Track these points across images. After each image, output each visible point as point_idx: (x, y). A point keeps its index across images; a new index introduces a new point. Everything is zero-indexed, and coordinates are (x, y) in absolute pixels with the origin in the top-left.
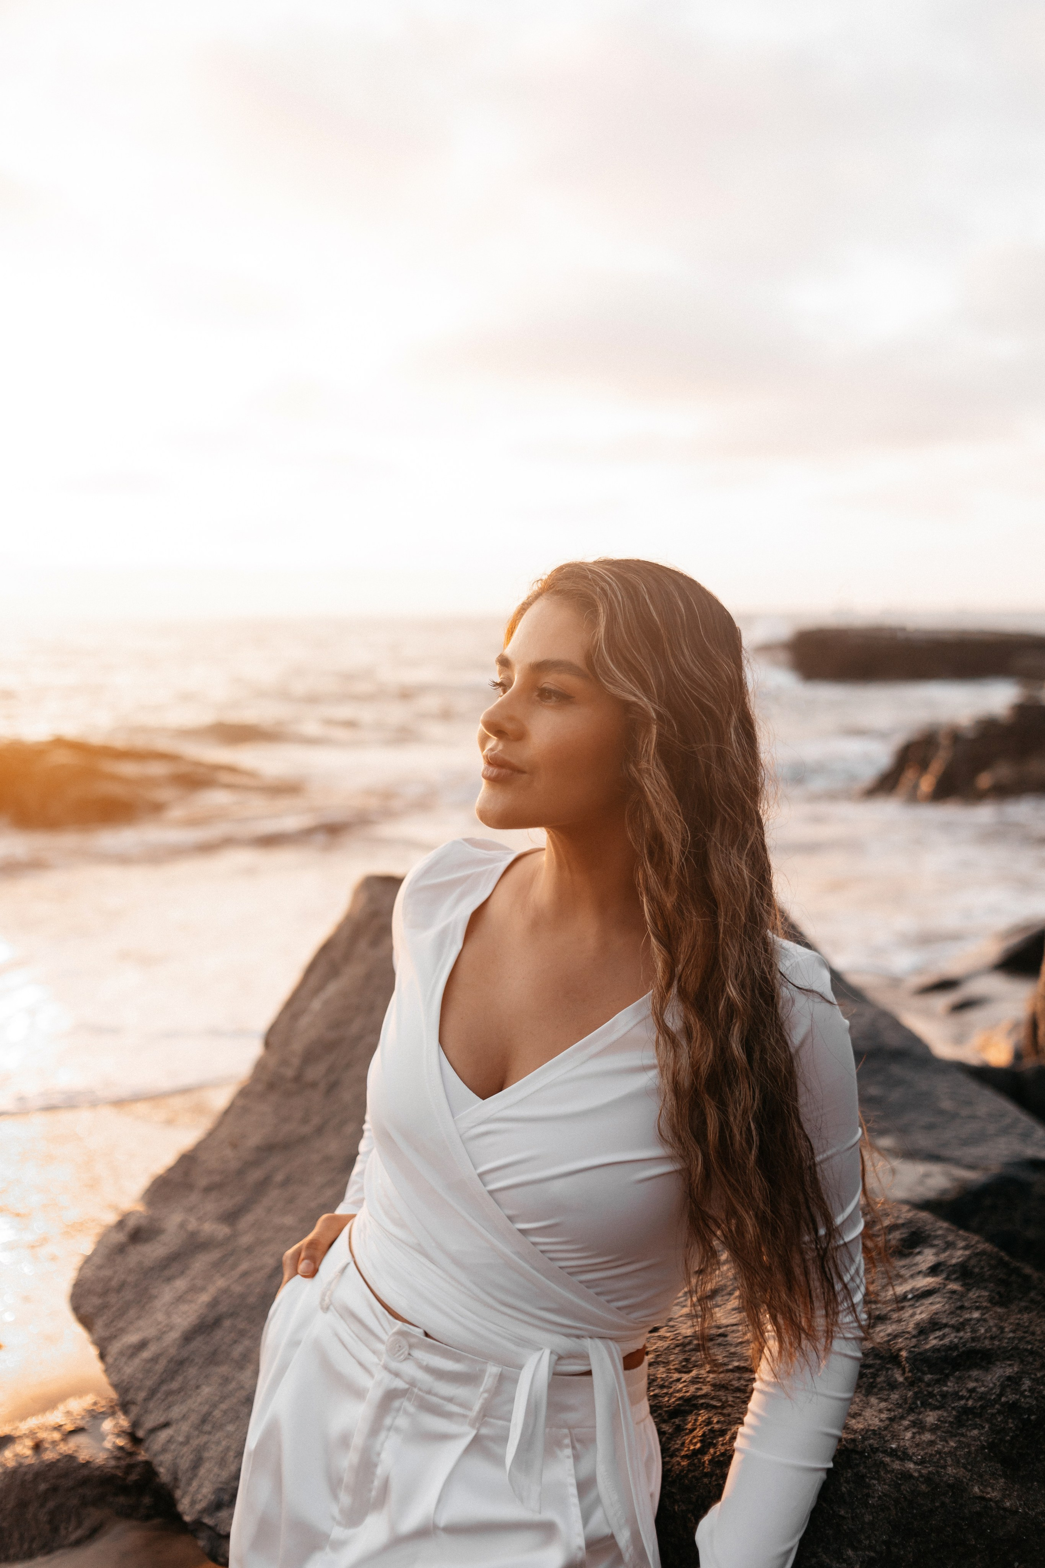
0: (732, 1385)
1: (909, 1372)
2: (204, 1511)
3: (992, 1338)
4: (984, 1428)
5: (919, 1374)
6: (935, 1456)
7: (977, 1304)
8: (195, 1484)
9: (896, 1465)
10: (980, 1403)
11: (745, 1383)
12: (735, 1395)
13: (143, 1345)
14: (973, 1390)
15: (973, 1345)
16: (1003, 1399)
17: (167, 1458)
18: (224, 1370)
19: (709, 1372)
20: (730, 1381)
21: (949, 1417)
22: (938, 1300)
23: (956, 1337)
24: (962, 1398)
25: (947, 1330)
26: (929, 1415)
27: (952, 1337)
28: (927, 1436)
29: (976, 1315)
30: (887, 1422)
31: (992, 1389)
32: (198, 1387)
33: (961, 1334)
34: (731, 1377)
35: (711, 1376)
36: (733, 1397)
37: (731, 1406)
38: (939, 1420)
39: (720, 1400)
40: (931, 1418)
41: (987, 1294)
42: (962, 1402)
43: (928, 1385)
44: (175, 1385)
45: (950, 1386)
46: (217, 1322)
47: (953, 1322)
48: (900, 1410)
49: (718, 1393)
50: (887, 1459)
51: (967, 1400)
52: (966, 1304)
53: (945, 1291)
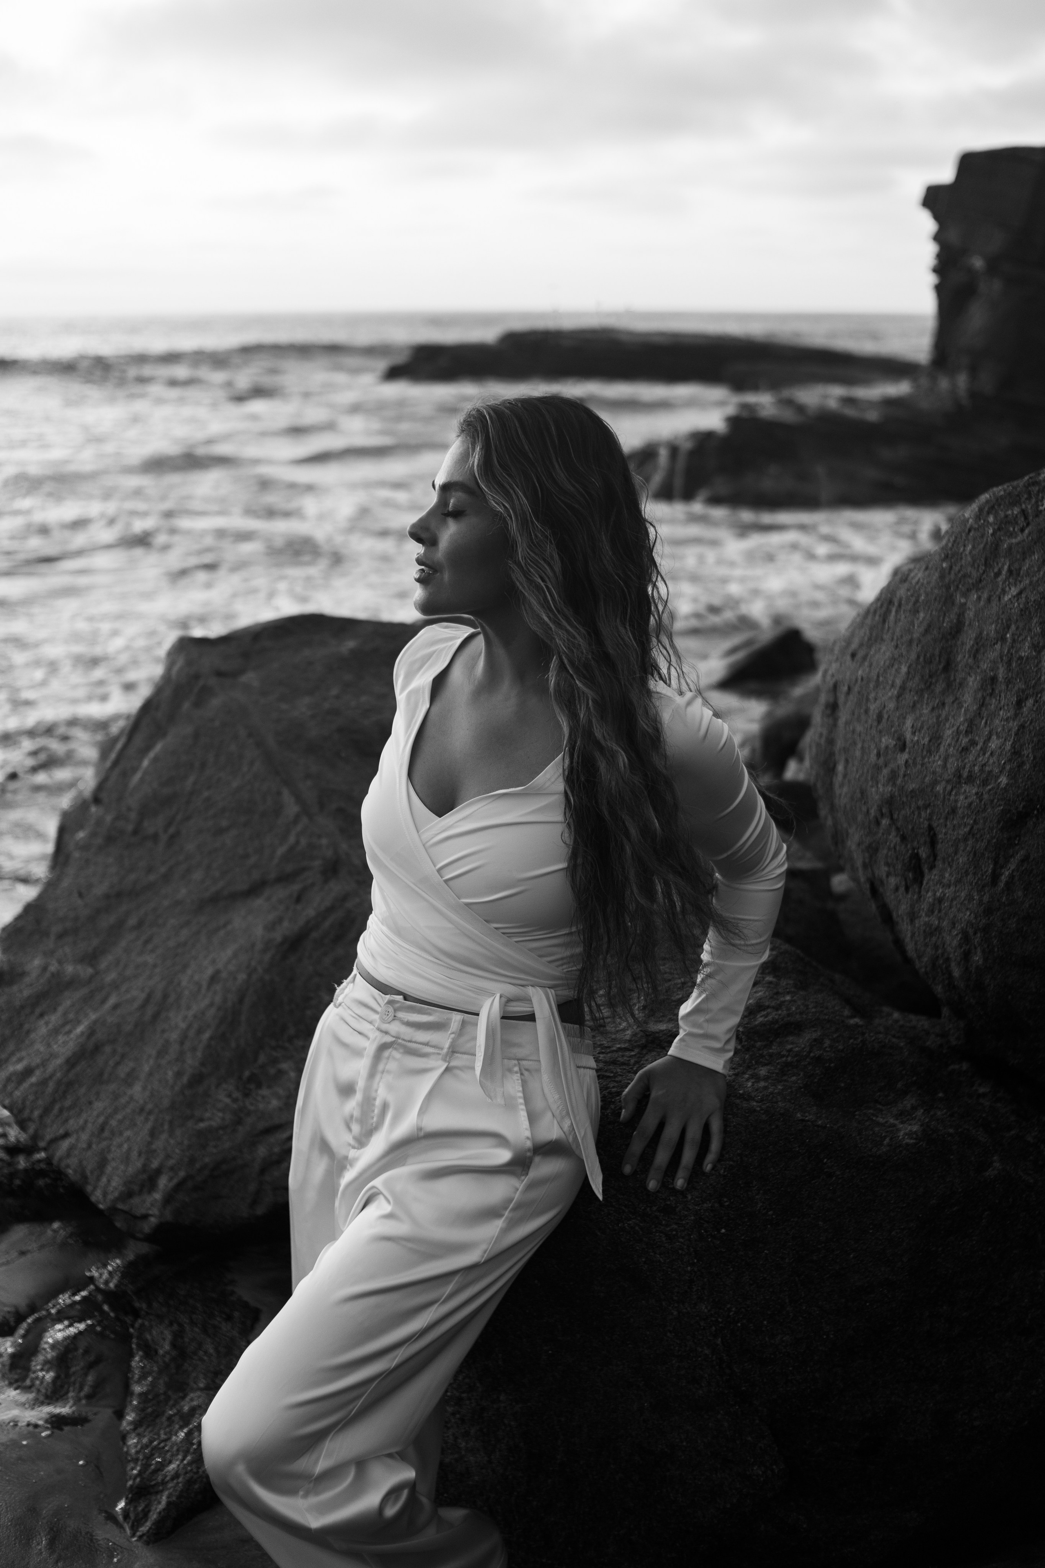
0: (618, 1061)
1: (745, 1041)
2: (117, 1200)
3: (801, 1013)
4: (800, 1075)
5: (752, 1043)
6: (769, 1096)
7: (788, 990)
8: (104, 1180)
9: (745, 1105)
10: (796, 1059)
11: (628, 1059)
12: (622, 1068)
13: (28, 1072)
14: (790, 1050)
15: (789, 1019)
16: (812, 1055)
17: (73, 1161)
18: (112, 1087)
19: (599, 1053)
20: (617, 1058)
21: (775, 1070)
22: (760, 989)
23: (776, 1015)
24: (783, 1056)
25: (769, 1010)
26: (761, 1070)
27: (773, 1015)
28: (762, 1084)
29: (788, 998)
30: (733, 1077)
31: (804, 1048)
32: (90, 1103)
33: (780, 1012)
34: (616, 1055)
35: (602, 1056)
36: (621, 1069)
37: (620, 1075)
38: (768, 1072)
39: (612, 1072)
40: (763, 1071)
41: (791, 982)
42: (784, 1059)
43: (759, 1050)
44: (68, 1103)
45: (774, 1049)
46: (97, 1048)
47: (773, 1004)
48: (741, 1068)
49: (609, 1067)
50: (738, 1101)
51: (787, 1057)
52: (780, 990)
53: (764, 982)
